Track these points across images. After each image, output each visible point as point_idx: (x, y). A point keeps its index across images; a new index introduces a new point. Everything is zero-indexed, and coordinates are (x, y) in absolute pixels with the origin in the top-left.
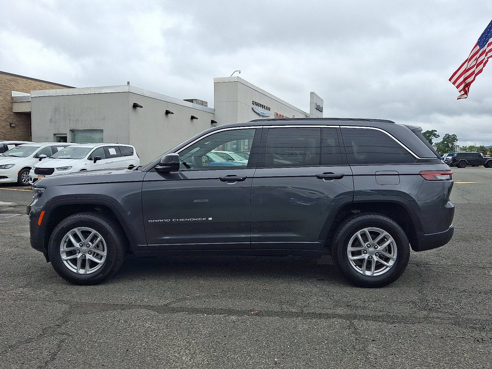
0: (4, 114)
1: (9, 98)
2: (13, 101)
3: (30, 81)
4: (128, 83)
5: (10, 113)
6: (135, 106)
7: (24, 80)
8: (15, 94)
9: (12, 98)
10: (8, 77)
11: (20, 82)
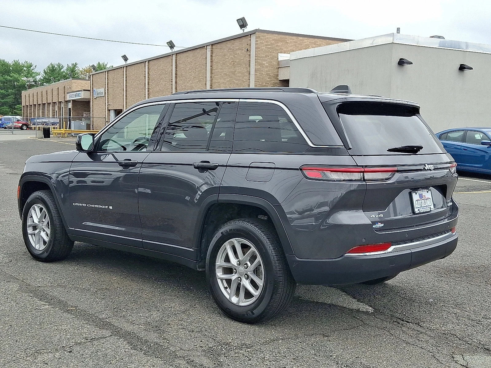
0: (269, 82)
1: (275, 63)
2: (280, 66)
3: (301, 38)
4: (398, 30)
5: (275, 80)
6: (402, 62)
7: (294, 38)
8: (282, 57)
9: (279, 62)
10: (276, 37)
11: (288, 42)
